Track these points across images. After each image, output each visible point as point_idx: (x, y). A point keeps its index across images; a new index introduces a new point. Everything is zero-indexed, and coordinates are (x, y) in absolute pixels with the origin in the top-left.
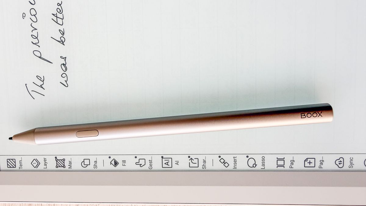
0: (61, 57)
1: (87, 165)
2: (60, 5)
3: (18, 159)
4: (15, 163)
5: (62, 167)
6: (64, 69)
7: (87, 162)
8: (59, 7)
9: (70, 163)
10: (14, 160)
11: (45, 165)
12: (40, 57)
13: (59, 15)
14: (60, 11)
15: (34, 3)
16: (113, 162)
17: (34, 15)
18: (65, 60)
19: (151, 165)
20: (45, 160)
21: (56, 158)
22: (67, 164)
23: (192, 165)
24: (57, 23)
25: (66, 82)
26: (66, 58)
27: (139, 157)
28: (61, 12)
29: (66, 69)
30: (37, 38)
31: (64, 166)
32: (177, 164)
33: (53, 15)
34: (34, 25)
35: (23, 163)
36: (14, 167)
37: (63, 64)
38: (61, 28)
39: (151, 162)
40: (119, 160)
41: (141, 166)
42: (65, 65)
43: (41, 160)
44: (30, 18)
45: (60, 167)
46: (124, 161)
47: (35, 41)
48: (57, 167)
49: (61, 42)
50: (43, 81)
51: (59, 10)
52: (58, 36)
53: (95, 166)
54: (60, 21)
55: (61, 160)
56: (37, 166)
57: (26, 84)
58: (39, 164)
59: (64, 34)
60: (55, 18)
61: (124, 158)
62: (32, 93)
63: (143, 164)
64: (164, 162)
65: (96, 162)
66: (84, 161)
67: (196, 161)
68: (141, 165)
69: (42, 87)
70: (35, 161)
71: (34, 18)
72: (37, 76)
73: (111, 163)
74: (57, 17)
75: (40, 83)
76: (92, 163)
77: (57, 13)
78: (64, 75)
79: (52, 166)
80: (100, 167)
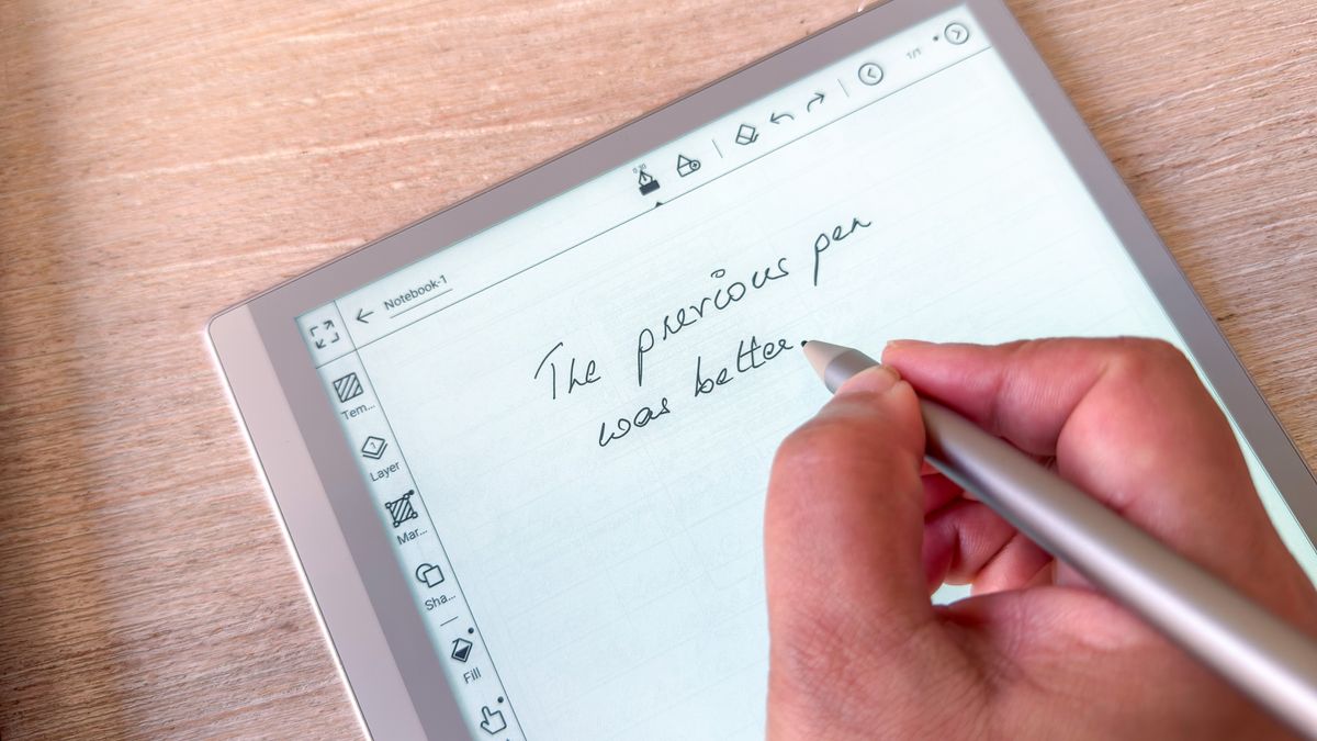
0: (664, 399)
1: (426, 581)
2: (783, 347)
3: (366, 399)
4: (354, 396)
5: (395, 519)
6: (640, 419)
7: (433, 576)
8: (777, 348)
9: (414, 535)
10: (359, 391)
11: (381, 474)
12: (640, 350)
13: (758, 355)
14: (769, 353)
15: (758, 284)
16: (461, 646)
17: (731, 297)
18: (661, 413)
20: (393, 468)
21: (411, 493)
22: (406, 527)
24: (739, 357)
25: (612, 437)
26: (668, 411)
27: (504, 707)
28: (769, 355)
29: (642, 424)
30: (682, 324)
31: (397, 523)
33: (754, 340)
34: (709, 305)
35: (360, 417)
36: (340, 396)
37: (650, 413)
38: (732, 372)
40: (476, 658)
41: (484, 725)
42: (650, 417)
43: (390, 457)
44: (720, 291)
45: (392, 513)
46: (476, 674)
47: (674, 324)
48: (388, 505)
49: (699, 386)
50: (587, 381)
51: (769, 348)
52: (710, 372)
53: (432, 604)
54: (746, 362)
55: (411, 508)
56: (368, 455)
57: (561, 344)
58: (377, 455)
59: (722, 383)
60: (746, 348)
61: (484, 667)
62: (547, 367)
63: (491, 728)
65: (444, 600)
66: (432, 568)
68: (486, 722)
69: (572, 386)
70: (377, 443)
71: (723, 299)
72: (593, 362)
73: (457, 641)
74: (752, 351)
75: (580, 375)
76: (436, 593)
77: (761, 349)
78: (624, 425)
79: (386, 491)
80: (435, 617)
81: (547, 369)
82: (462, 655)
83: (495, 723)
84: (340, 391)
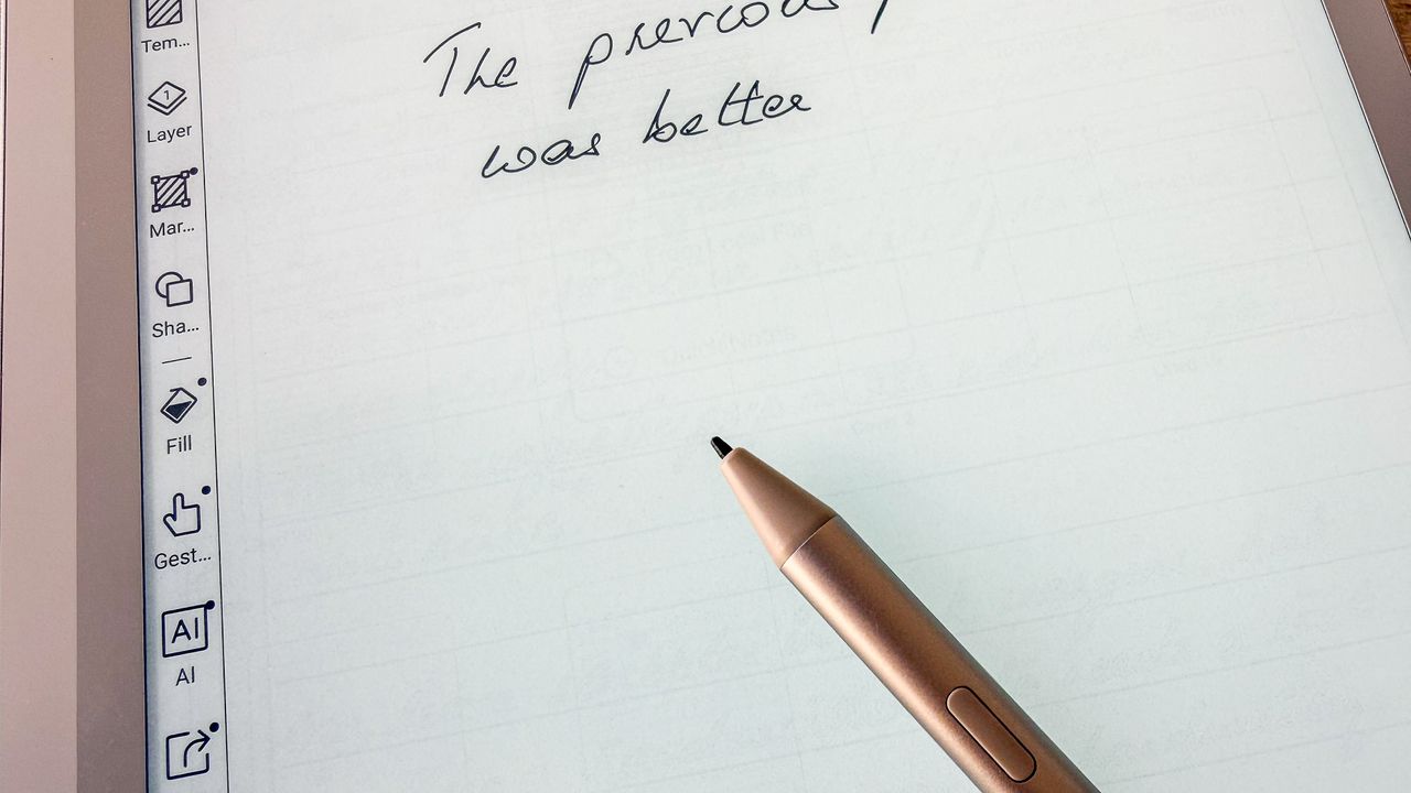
0: (597, 135)
1: (167, 297)
2: (795, 105)
3: (182, 31)
4: (168, 23)
5: (157, 200)
6: (553, 154)
7: (179, 292)
8: (787, 104)
9: (174, 229)
10: (177, 18)
11: (162, 136)
12: (587, 60)
13: (755, 109)
14: (772, 109)
15: (787, 11)
16: (181, 398)
17: (743, 20)
18: (586, 153)
19: (171, 562)
20: (180, 132)
21: (194, 171)
22: (169, 216)
23: (178, 746)
24: (727, 103)
25: (503, 168)
26: (596, 153)
27: (207, 502)
28: (770, 111)
29: (553, 162)
30: (660, 39)
31: (158, 207)
32: (182, 677)
33: (756, 86)
34: (708, 24)
35: (166, 52)
36: (148, 21)
37: (569, 149)
38: (710, 121)
39: (188, 557)
40: (191, 423)
41: (169, 519)
42: (568, 155)
43: (184, 115)
44: (731, 7)
45: (156, 191)
46: (186, 443)
47: (648, 36)
48: (156, 180)
49: (654, 129)
50: (496, 84)
51: (774, 102)
52: (676, 114)
53: (163, 329)
54: (734, 112)
55: (185, 192)
56: (156, 105)
57: (479, 24)
58: (166, 110)
59: (689, 133)
60: (742, 94)
61: (202, 441)
62: (448, 50)
63: (178, 526)
64: (188, 617)
65: (182, 328)
66: (182, 281)
67: (196, 761)
68: (174, 517)
69: (472, 84)
70: (174, 93)
71: (732, 18)
72: (514, 59)
73: (178, 390)
74: (747, 100)
75: (489, 74)
76: (174, 316)
77: (764, 101)
78: (527, 157)
79: (159, 159)
80: (159, 349)
81: (445, 54)
82: (176, 411)
83: (186, 520)
84: (151, 13)
